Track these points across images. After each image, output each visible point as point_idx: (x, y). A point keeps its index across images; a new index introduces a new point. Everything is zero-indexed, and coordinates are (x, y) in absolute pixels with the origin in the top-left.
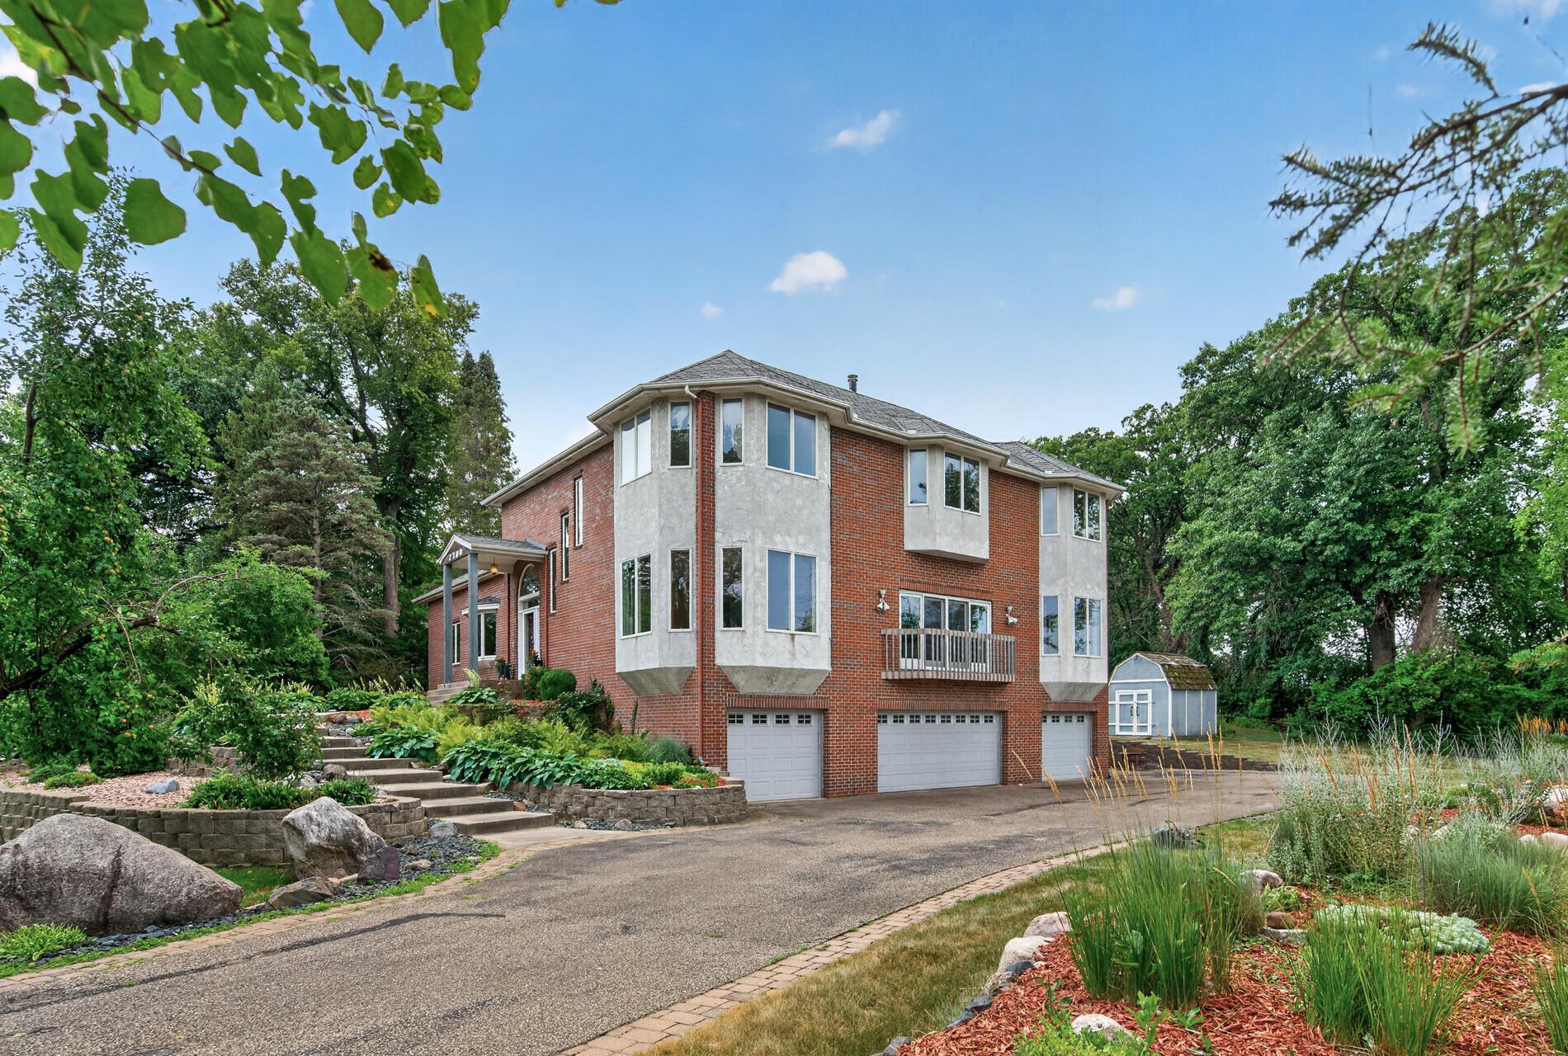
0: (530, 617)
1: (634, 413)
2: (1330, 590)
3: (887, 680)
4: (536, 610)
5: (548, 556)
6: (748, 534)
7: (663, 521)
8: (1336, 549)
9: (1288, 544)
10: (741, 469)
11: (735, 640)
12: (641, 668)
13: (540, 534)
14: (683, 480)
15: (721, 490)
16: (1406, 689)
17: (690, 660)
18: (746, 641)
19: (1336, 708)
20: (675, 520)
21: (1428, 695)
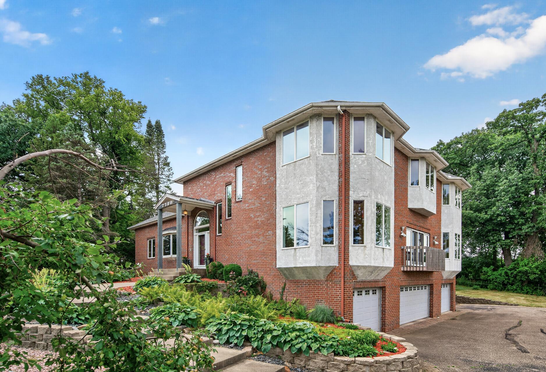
0: (202, 237)
1: (294, 125)
2: (495, 233)
3: (404, 271)
4: (207, 234)
5: (216, 206)
6: (368, 193)
7: (318, 184)
8: (503, 218)
9: (483, 215)
10: (364, 156)
11: (360, 251)
12: (299, 265)
13: (211, 195)
14: (331, 161)
15: (353, 168)
16: (526, 271)
17: (334, 261)
18: (367, 252)
19: (494, 278)
20: (326, 183)
21: (535, 274)
